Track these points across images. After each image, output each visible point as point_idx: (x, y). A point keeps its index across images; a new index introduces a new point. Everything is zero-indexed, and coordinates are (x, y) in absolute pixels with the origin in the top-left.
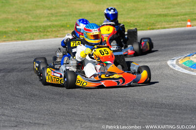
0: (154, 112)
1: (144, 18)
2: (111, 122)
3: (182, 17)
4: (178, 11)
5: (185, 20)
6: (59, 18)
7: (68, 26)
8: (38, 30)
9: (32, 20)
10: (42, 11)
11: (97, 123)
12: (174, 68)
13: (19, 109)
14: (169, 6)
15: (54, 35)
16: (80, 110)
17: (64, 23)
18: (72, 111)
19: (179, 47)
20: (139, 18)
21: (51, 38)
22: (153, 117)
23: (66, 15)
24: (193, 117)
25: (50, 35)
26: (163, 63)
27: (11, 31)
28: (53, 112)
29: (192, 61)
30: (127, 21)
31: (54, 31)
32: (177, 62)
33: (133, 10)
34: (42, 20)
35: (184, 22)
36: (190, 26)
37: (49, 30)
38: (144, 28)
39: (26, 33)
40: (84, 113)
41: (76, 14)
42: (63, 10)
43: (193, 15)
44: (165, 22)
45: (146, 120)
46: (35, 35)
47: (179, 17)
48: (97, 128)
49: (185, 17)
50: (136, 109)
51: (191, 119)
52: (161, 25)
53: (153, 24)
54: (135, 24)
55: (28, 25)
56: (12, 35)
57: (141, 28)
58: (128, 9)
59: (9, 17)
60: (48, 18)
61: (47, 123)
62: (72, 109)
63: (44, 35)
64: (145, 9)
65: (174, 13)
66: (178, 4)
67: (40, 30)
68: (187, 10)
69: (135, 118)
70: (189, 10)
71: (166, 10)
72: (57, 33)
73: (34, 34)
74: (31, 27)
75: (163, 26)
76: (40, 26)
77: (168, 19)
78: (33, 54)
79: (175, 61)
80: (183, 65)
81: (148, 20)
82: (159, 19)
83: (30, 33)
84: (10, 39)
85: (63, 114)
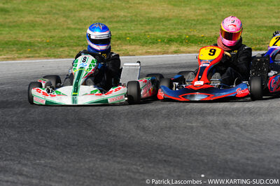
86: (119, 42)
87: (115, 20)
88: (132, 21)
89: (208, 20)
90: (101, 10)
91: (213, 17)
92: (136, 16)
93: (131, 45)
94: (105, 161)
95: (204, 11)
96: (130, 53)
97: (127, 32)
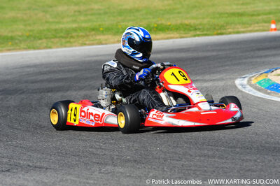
1: (211, 18)
2: (143, 165)
3: (265, 16)
4: (259, 9)
5: (269, 22)
6: (90, 17)
7: (101, 29)
8: (58, 35)
9: (51, 20)
10: (65, 8)
11: (122, 166)
12: (244, 90)
13: (17, 146)
15: (80, 42)
16: (103, 149)
17: (96, 24)
18: (90, 150)
19: (254, 60)
20: (203, 18)
21: (76, 46)
22: (202, 158)
23: (100, 14)
25: (74, 42)
26: (229, 83)
27: (20, 36)
28: (64, 151)
29: (269, 80)
30: (187, 22)
31: (82, 36)
32: (250, 80)
33: (195, 7)
34: (65, 20)
35: (266, 24)
36: (275, 29)
37: (74, 34)
38: (208, 33)
39: (40, 39)
40: (106, 152)
41: (114, 12)
42: (96, 7)
44: (239, 23)
45: (192, 163)
46: (52, 42)
47: (260, 17)
48: (122, 173)
49: (268, 16)
50: (180, 147)
52: (234, 28)
53: (222, 27)
54: (197, 27)
55: (45, 28)
56: (20, 41)
57: (205, 32)
58: (188, 5)
59: (19, 15)
60: (74, 18)
61: (53, 166)
62: (92, 147)
63: (67, 42)
64: (213, 5)
65: (254, 11)
67: (62, 34)
68: (273, 6)
69: (177, 160)
70: (275, 7)
71: (242, 7)
72: (85, 39)
73: (52, 40)
74: (48, 30)
75: (236, 30)
76: (62, 29)
77: (245, 19)
78: (48, 69)
79: (246, 79)
80: (257, 85)
81: (216, 21)
82: (231, 19)
83: (46, 38)
84: (18, 47)
85: (78, 153)
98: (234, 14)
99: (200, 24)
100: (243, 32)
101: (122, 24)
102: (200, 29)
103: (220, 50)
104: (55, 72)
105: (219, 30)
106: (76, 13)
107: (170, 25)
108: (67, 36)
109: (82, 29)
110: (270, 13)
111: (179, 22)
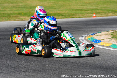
0: (68, 67)
1: (69, 11)
2: (42, 72)
3: (91, 11)
4: (89, 8)
5: (92, 13)
6: (18, 9)
7: (23, 14)
8: (4, 16)
9: (1, 9)
10: (7, 4)
11: (33, 73)
12: (83, 42)
14: (84, 4)
15: (14, 19)
16: (24, 65)
17: (20, 12)
18: (19, 65)
19: (87, 29)
20: (65, 11)
21: (12, 21)
22: (66, 70)
23: (22, 8)
24: (90, 71)
25: (11, 19)
26: (77, 38)
28: (8, 66)
29: (93, 38)
30: (58, 12)
31: (14, 17)
32: (85, 38)
33: (62, 6)
34: (7, 9)
35: (91, 14)
36: (95, 17)
37: (11, 16)
38: (68, 17)
40: (26, 67)
41: (28, 7)
42: (21, 4)
43: (97, 10)
44: (80, 14)
45: (62, 72)
46: (2, 19)
47: (89, 11)
48: (33, 76)
49: (92, 11)
50: (57, 65)
51: (88, 72)
53: (73, 15)
54: (63, 15)
57: (66, 17)
58: (59, 5)
60: (11, 9)
61: (3, 72)
62: (20, 64)
63: (8, 19)
64: (69, 6)
65: (86, 9)
66: (89, 3)
67: (6, 16)
68: (94, 7)
69: (56, 71)
70: (95, 7)
71: (81, 7)
72: (16, 18)
73: (2, 18)
75: (79, 16)
76: (6, 13)
77: (83, 12)
80: (88, 40)
81: (71, 12)
82: (77, 12)
85: (14, 67)
86: (19, 15)
87: (18, 7)
88: (24, 7)
89: (53, 7)
90: (12, 3)
91: (55, 5)
92: (26, 5)
93: (24, 16)
94: (11, 61)
95: (52, 3)
96: (24, 20)
97: (22, 11)
98: (78, 10)
99: (64, 13)
100: (82, 17)
101: (31, 12)
102: (64, 15)
103: (72, 25)
104: (3, 31)
105: (72, 16)
106: (12, 7)
107: (51, 13)
108: (8, 17)
109: (14, 14)
110: (93, 10)
111: (55, 12)
